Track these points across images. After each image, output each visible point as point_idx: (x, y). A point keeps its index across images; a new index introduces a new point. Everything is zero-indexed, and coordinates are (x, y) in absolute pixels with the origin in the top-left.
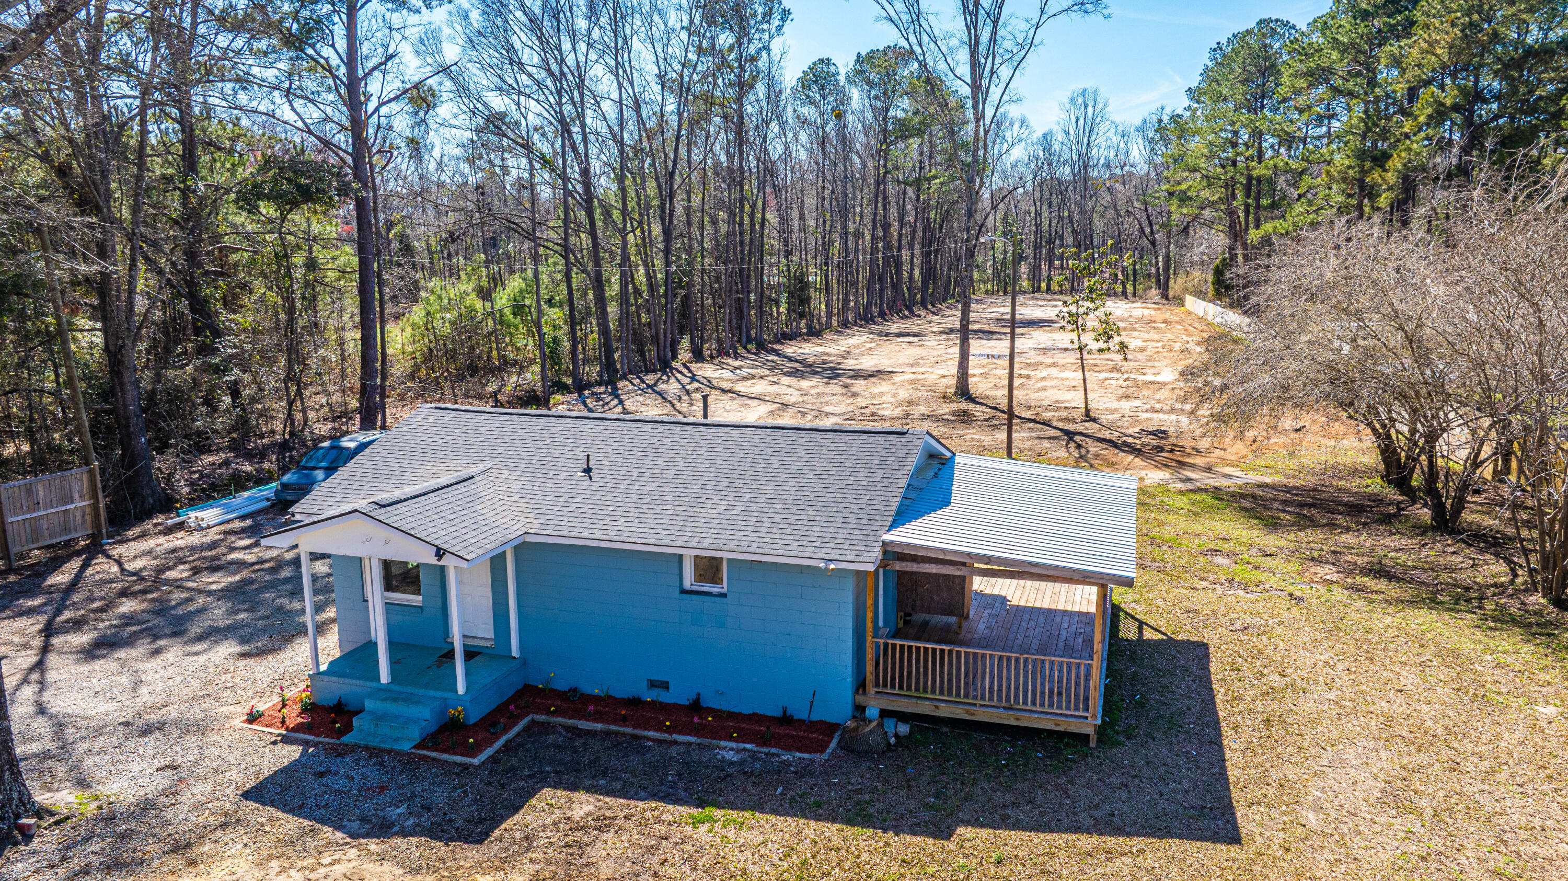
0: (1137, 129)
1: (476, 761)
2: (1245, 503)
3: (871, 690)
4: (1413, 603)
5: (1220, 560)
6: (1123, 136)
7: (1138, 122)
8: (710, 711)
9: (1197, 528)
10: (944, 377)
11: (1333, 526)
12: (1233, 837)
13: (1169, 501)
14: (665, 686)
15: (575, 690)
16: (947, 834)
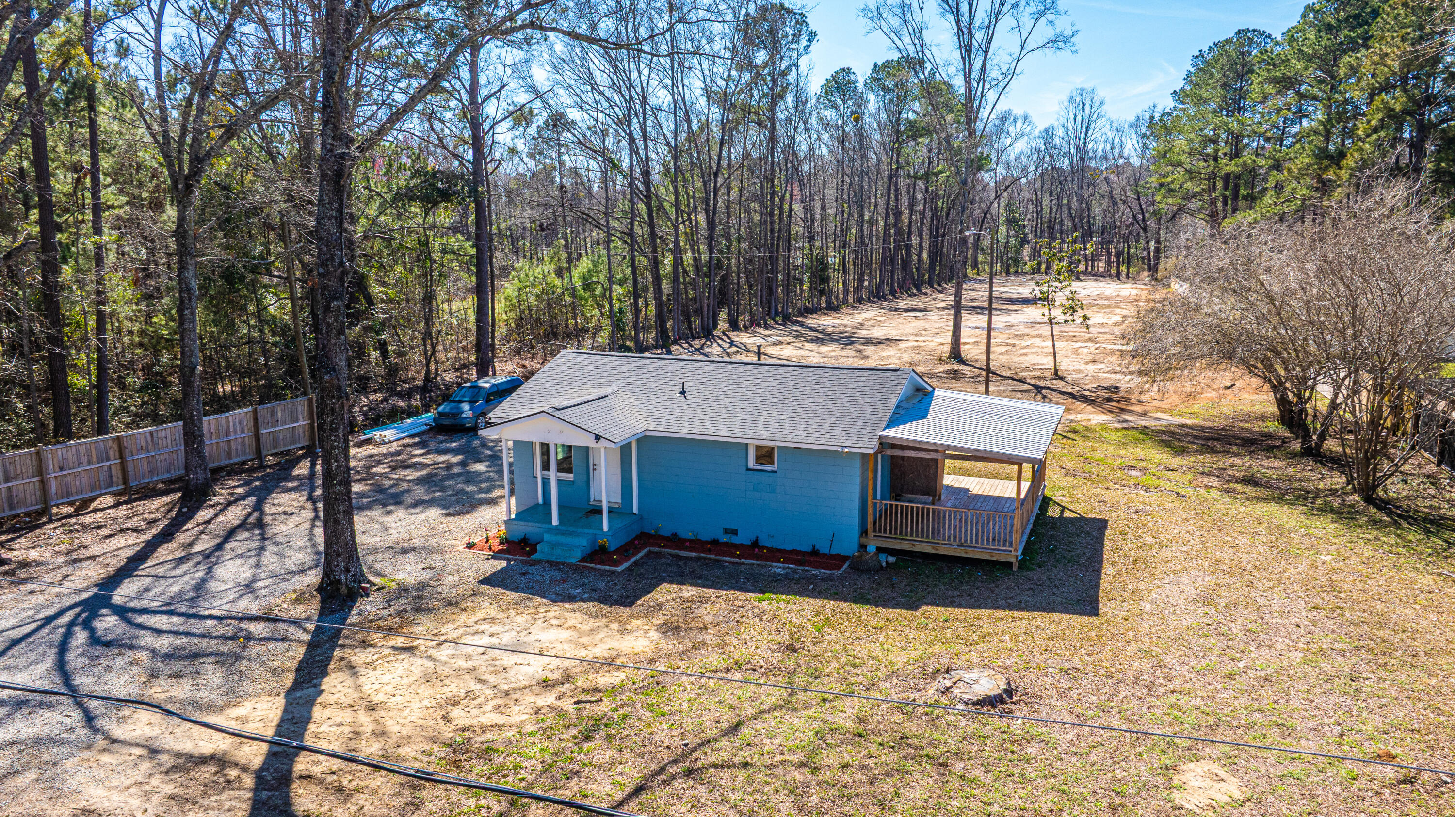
0: (1131, 125)
1: (619, 569)
2: (1164, 437)
3: (871, 534)
4: (1265, 500)
5: (1134, 473)
6: (1118, 131)
7: (1132, 119)
8: (764, 547)
9: (1122, 452)
10: (942, 344)
11: (1227, 452)
12: (1095, 612)
13: (1105, 435)
14: (734, 532)
15: (675, 535)
16: (916, 608)
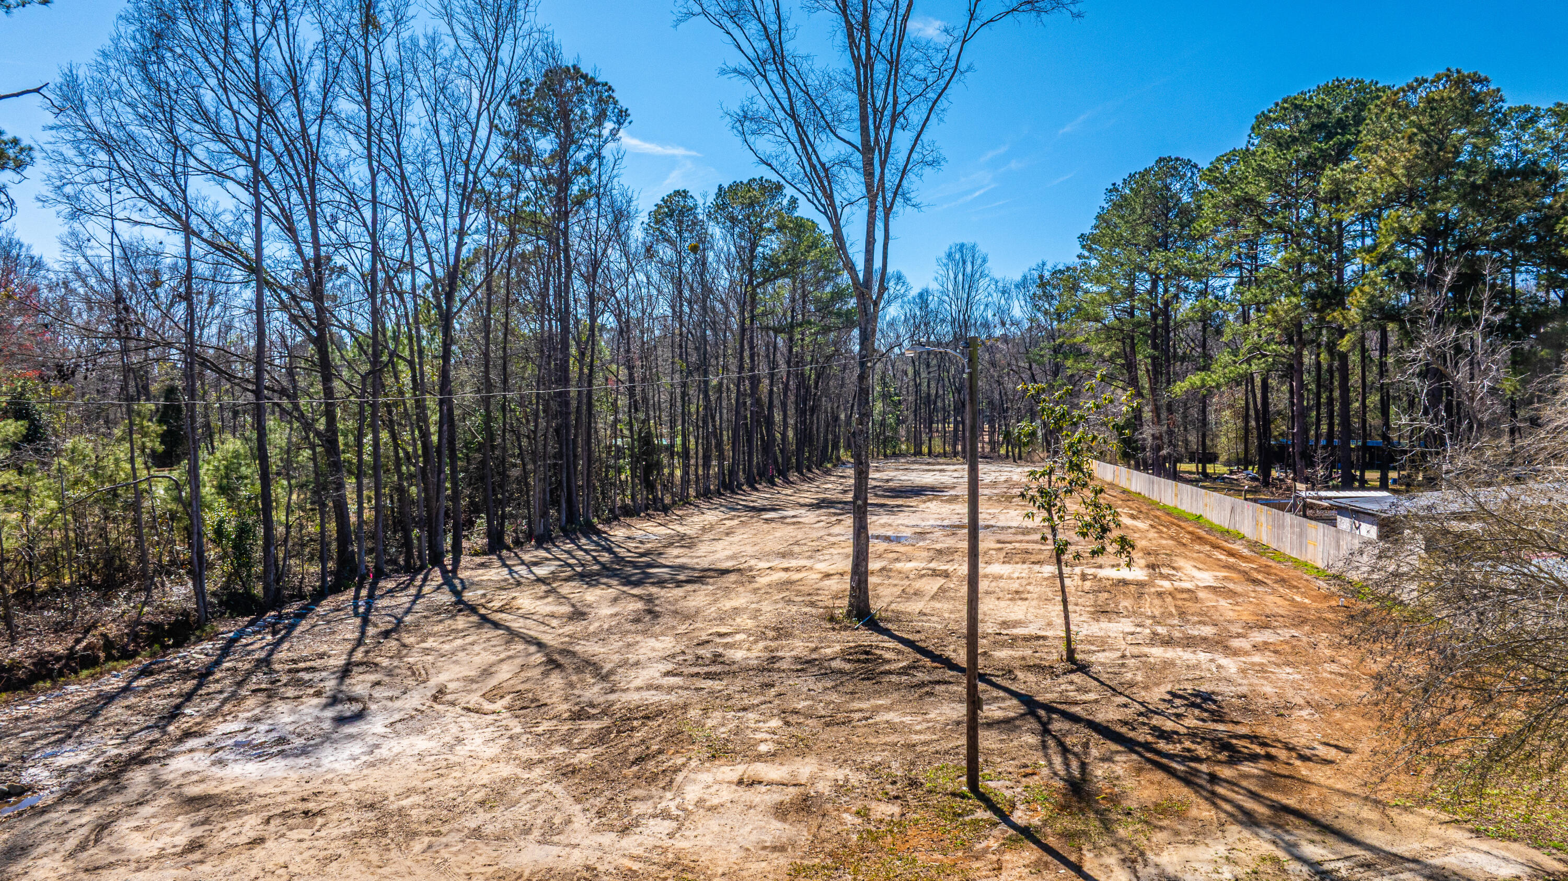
0: (1017, 286)
6: (1003, 292)
7: (1018, 278)
